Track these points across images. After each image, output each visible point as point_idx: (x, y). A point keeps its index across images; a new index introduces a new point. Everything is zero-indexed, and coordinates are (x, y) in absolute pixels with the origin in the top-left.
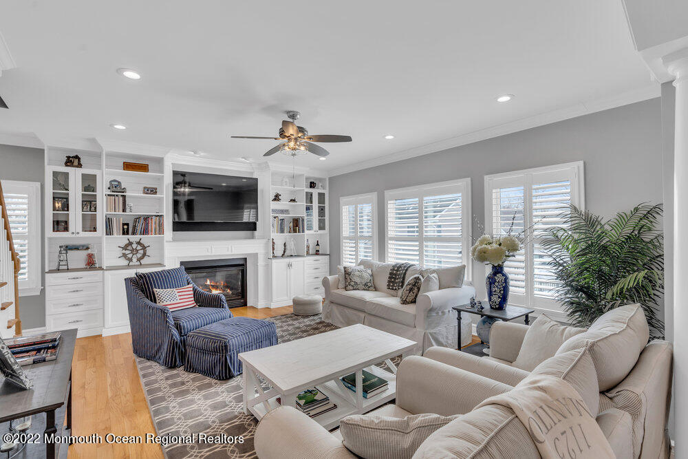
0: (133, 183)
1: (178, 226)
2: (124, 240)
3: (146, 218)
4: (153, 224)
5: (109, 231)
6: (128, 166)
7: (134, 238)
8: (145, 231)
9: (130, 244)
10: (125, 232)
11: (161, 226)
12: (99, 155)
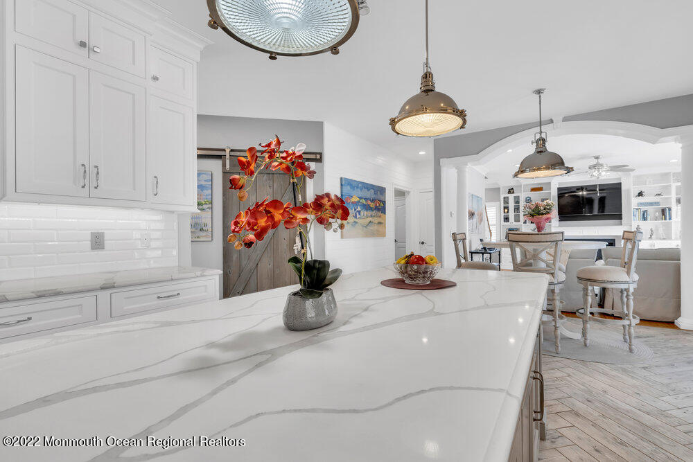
0: (536, 197)
5: (525, 222)
12: (521, 186)
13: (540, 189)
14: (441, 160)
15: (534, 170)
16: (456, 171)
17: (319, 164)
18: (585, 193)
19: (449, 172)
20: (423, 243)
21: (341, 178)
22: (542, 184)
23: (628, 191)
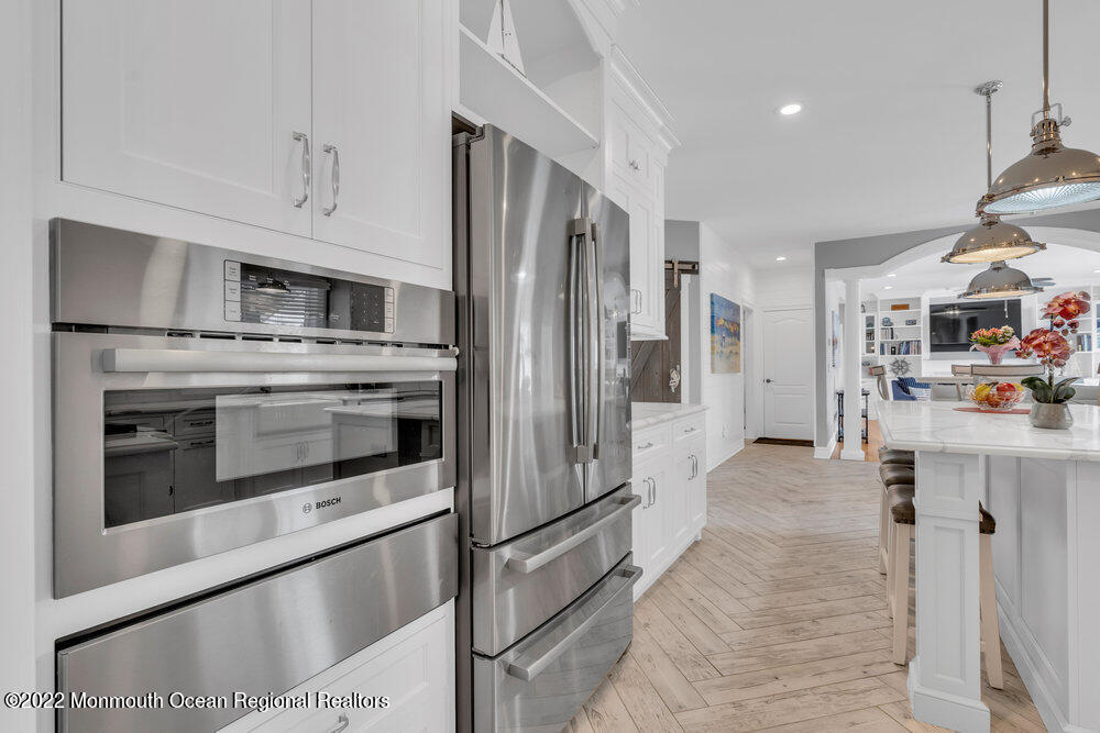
0: (898, 318)
1: (935, 348)
2: (893, 358)
3: (908, 343)
4: (913, 347)
5: (882, 353)
6: (895, 308)
7: (901, 357)
8: (907, 352)
9: (897, 361)
10: (893, 353)
11: (919, 348)
12: (876, 302)
13: (906, 307)
14: (826, 271)
15: (993, 291)
16: (845, 285)
17: (694, 276)
18: (957, 312)
19: (835, 287)
20: (768, 381)
21: (712, 295)
22: (905, 299)
23: (1030, 311)
